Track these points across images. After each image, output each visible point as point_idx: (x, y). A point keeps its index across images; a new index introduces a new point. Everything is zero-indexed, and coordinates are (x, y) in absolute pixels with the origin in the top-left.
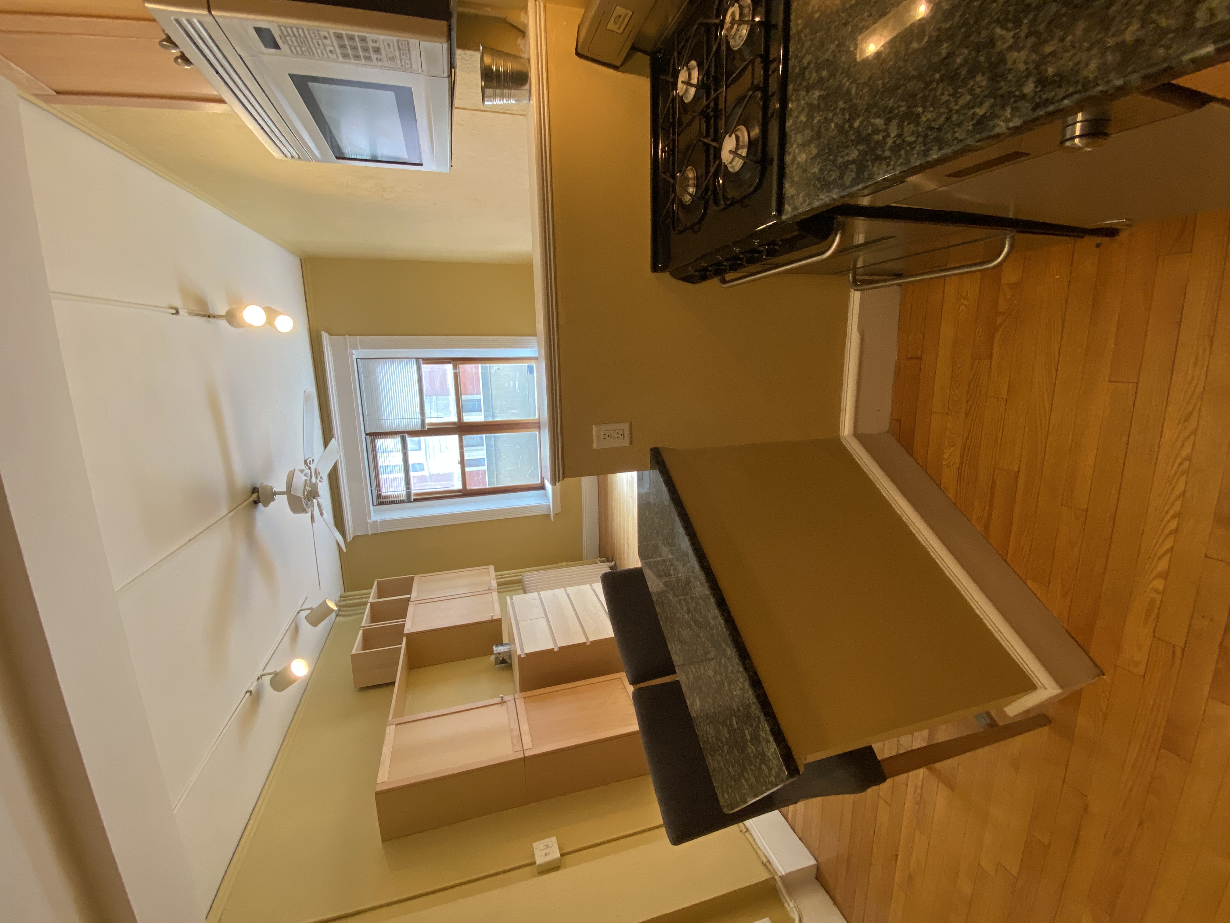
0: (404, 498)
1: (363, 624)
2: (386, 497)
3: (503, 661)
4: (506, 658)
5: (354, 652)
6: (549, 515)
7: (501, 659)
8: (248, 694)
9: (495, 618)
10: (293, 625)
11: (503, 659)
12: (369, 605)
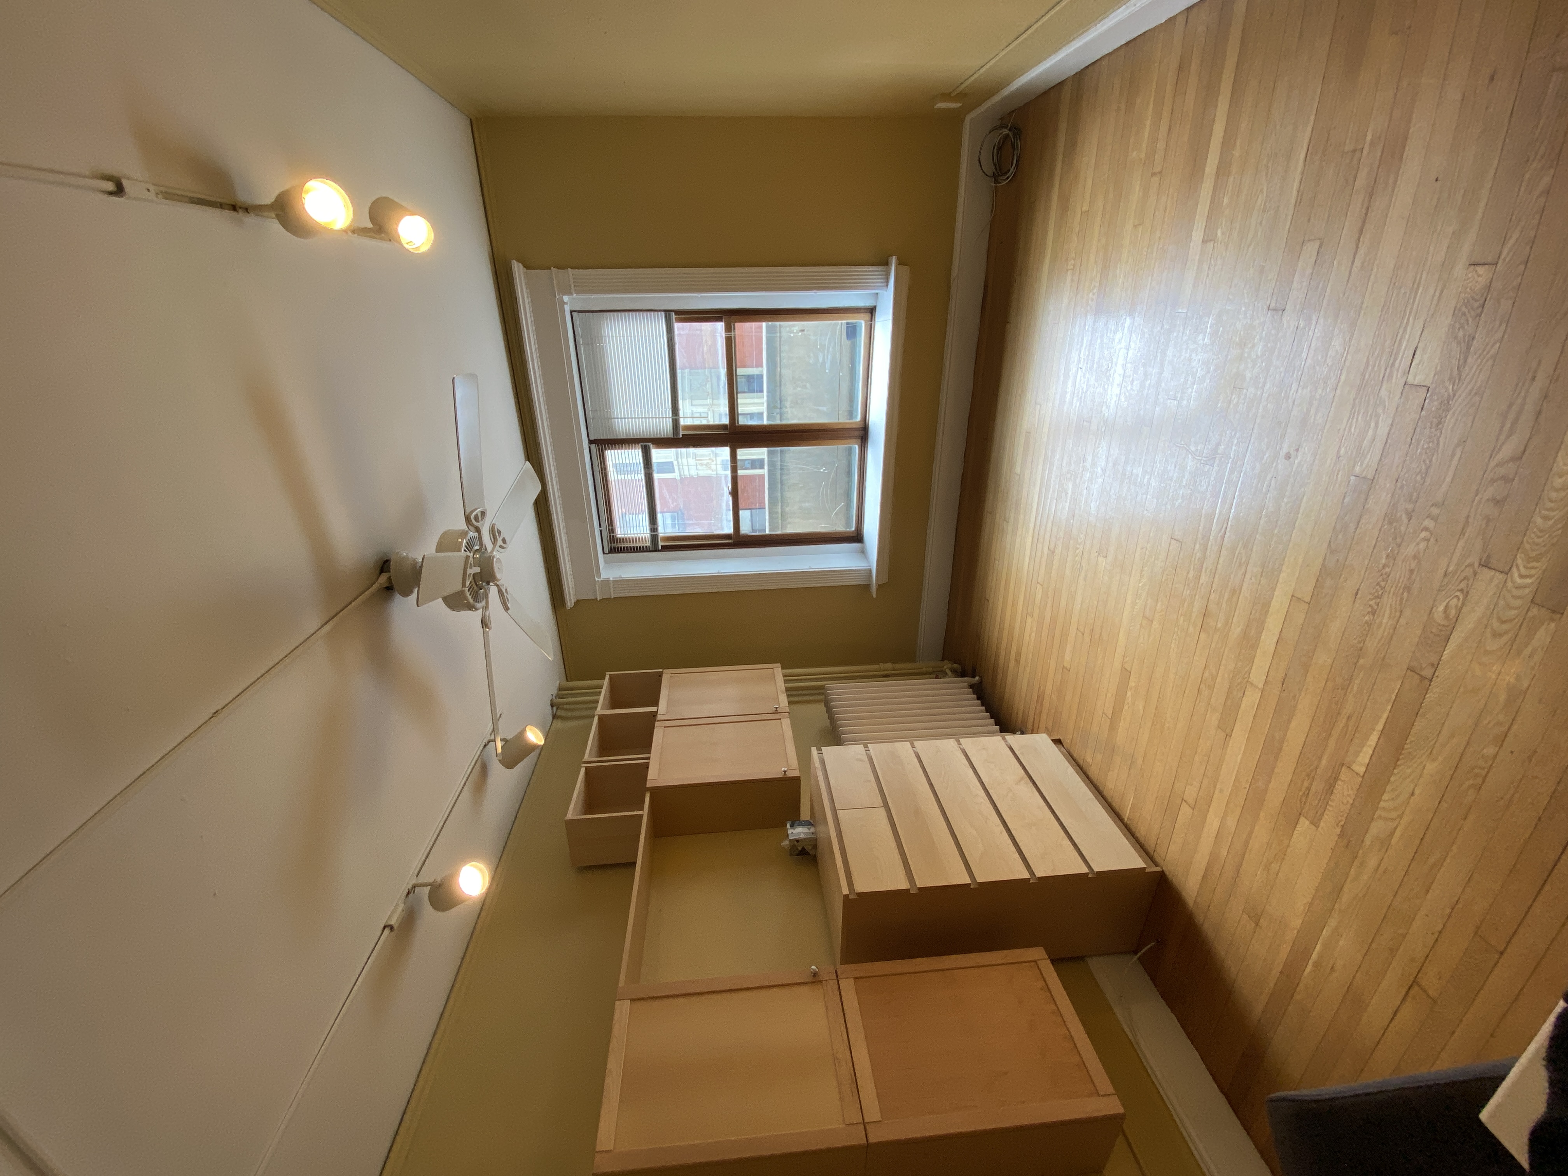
0: (648, 544)
1: (586, 758)
2: (622, 540)
3: (803, 853)
4: (808, 848)
5: (571, 815)
6: (867, 587)
7: (800, 848)
8: (387, 931)
9: (791, 774)
10: (478, 767)
11: (803, 849)
12: (596, 719)
